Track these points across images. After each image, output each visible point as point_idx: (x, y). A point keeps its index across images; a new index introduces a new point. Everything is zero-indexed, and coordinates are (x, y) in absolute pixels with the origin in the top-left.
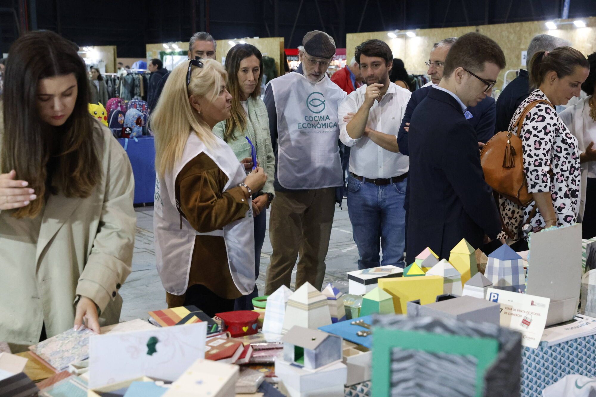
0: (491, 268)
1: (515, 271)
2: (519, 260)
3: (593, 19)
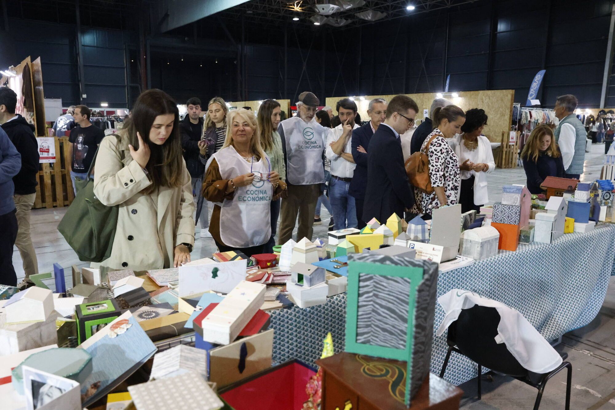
0: (410, 230)
1: (423, 231)
2: (426, 225)
3: (462, 93)
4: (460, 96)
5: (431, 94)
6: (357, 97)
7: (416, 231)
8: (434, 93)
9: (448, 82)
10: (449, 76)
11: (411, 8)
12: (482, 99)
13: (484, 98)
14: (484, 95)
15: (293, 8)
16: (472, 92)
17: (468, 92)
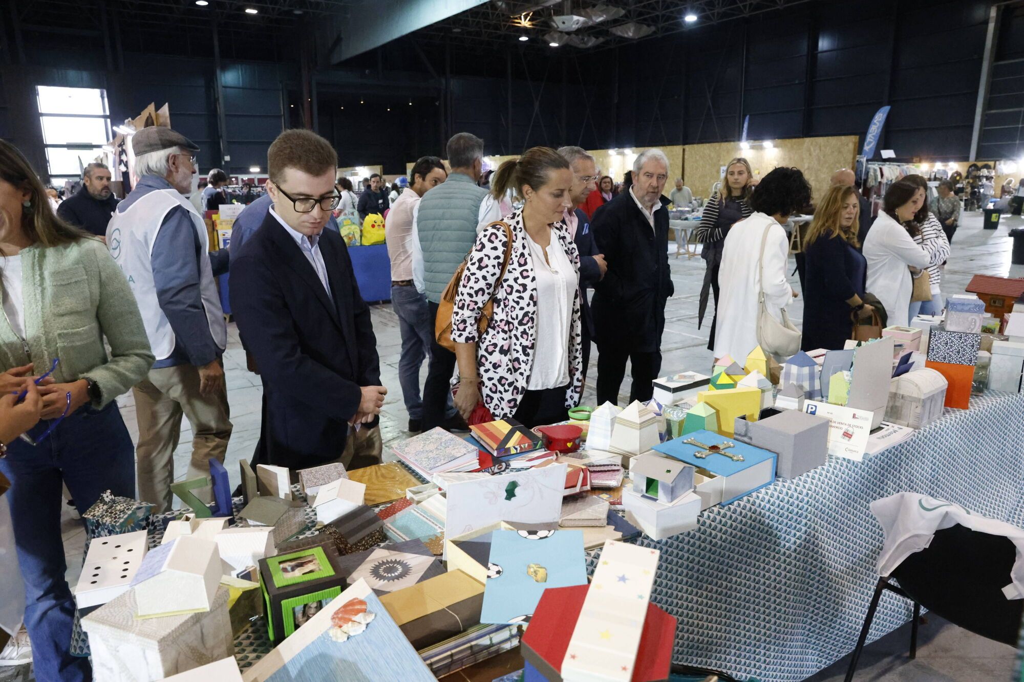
0: (788, 375)
2: (816, 366)
3: (779, 141)
4: (775, 146)
5: (732, 143)
6: (621, 150)
7: (799, 377)
8: (736, 143)
9: (746, 125)
10: (748, 117)
11: (691, 18)
12: (809, 150)
13: (812, 149)
14: (812, 144)
15: (520, 23)
16: (794, 140)
17: (787, 140)
